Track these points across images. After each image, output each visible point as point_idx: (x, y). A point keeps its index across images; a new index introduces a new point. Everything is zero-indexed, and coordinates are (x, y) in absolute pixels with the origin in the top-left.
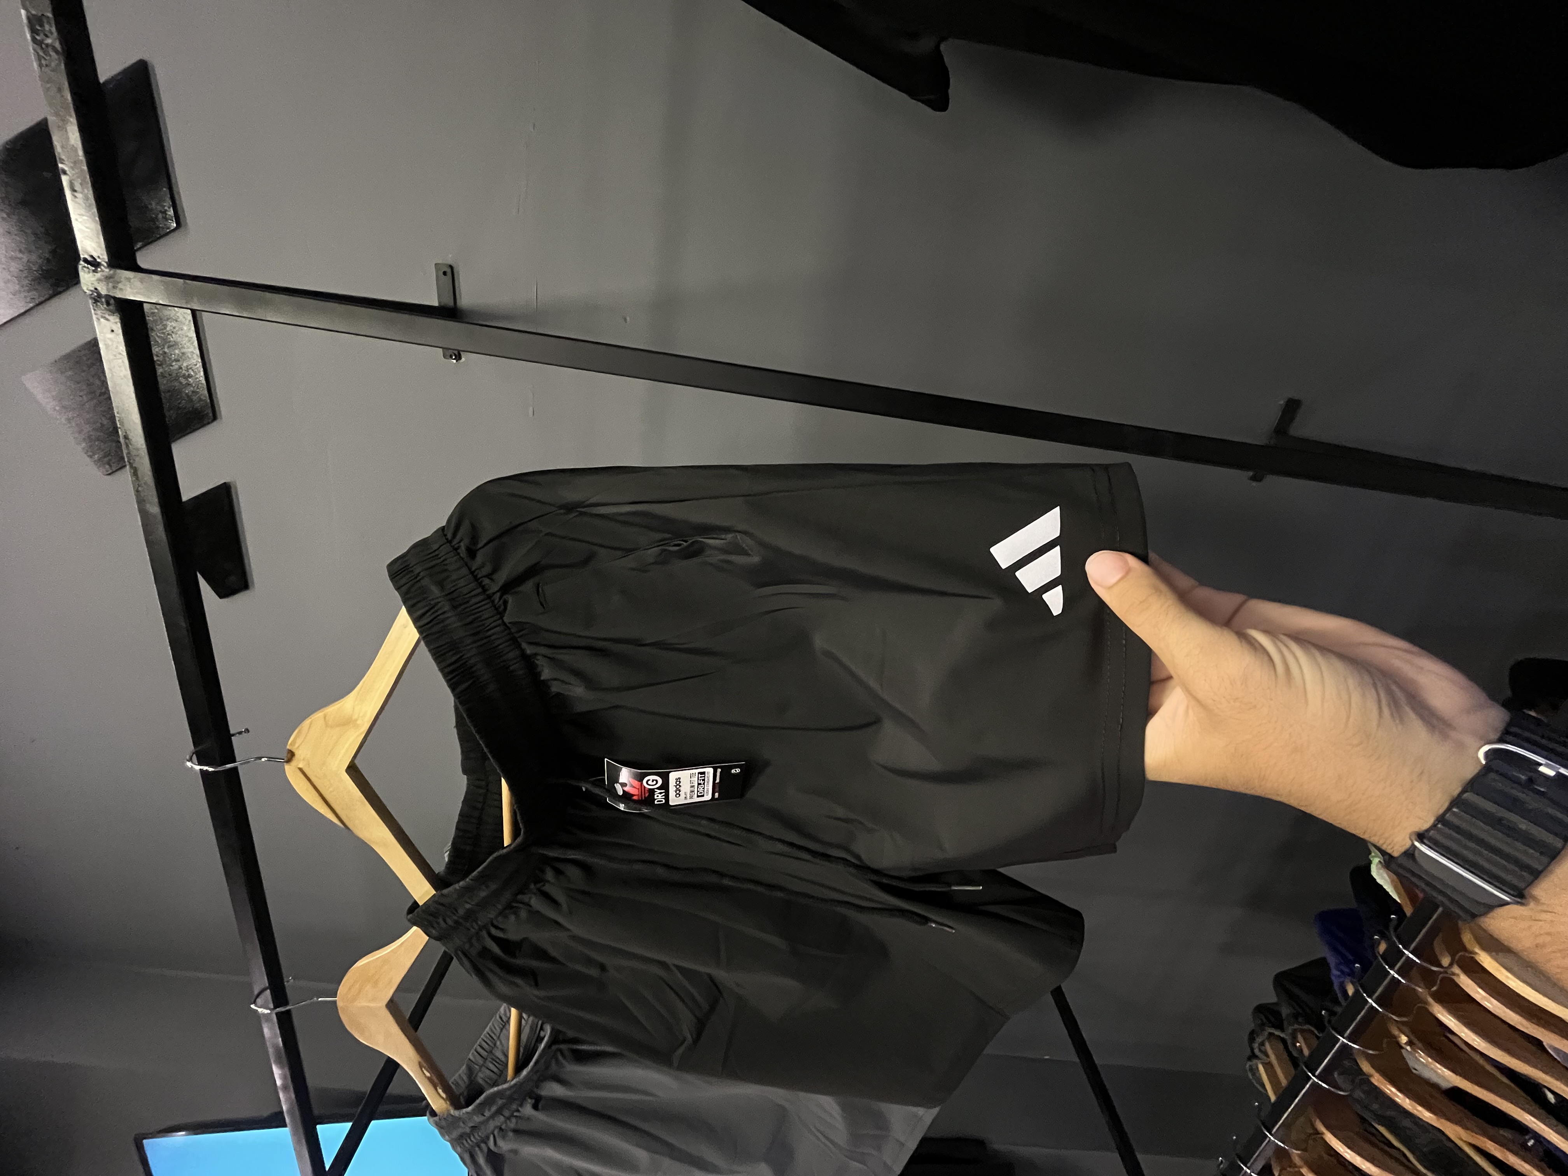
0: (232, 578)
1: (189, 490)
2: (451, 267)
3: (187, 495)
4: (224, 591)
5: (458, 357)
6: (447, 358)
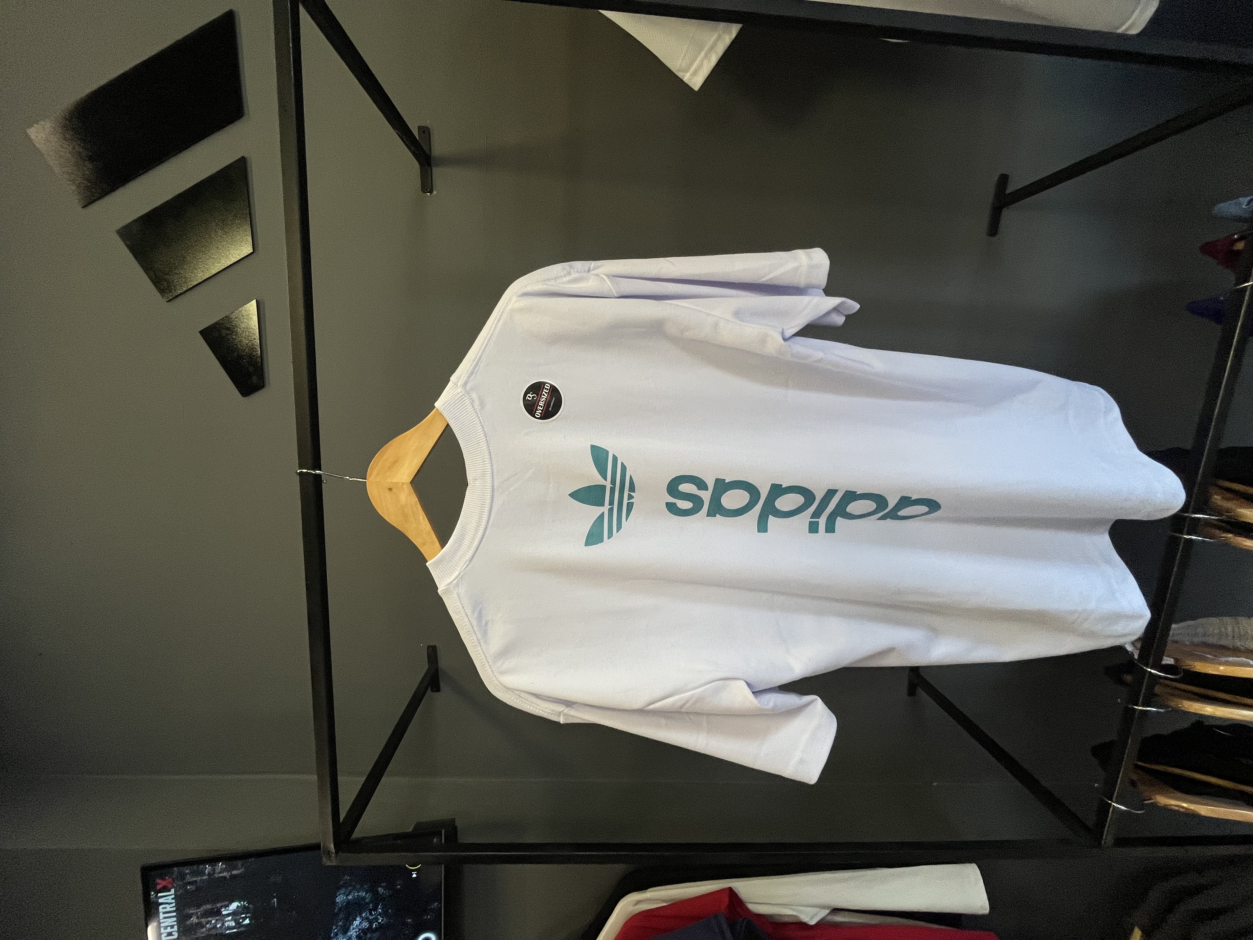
4: (246, 391)
5: (431, 192)
6: (424, 192)
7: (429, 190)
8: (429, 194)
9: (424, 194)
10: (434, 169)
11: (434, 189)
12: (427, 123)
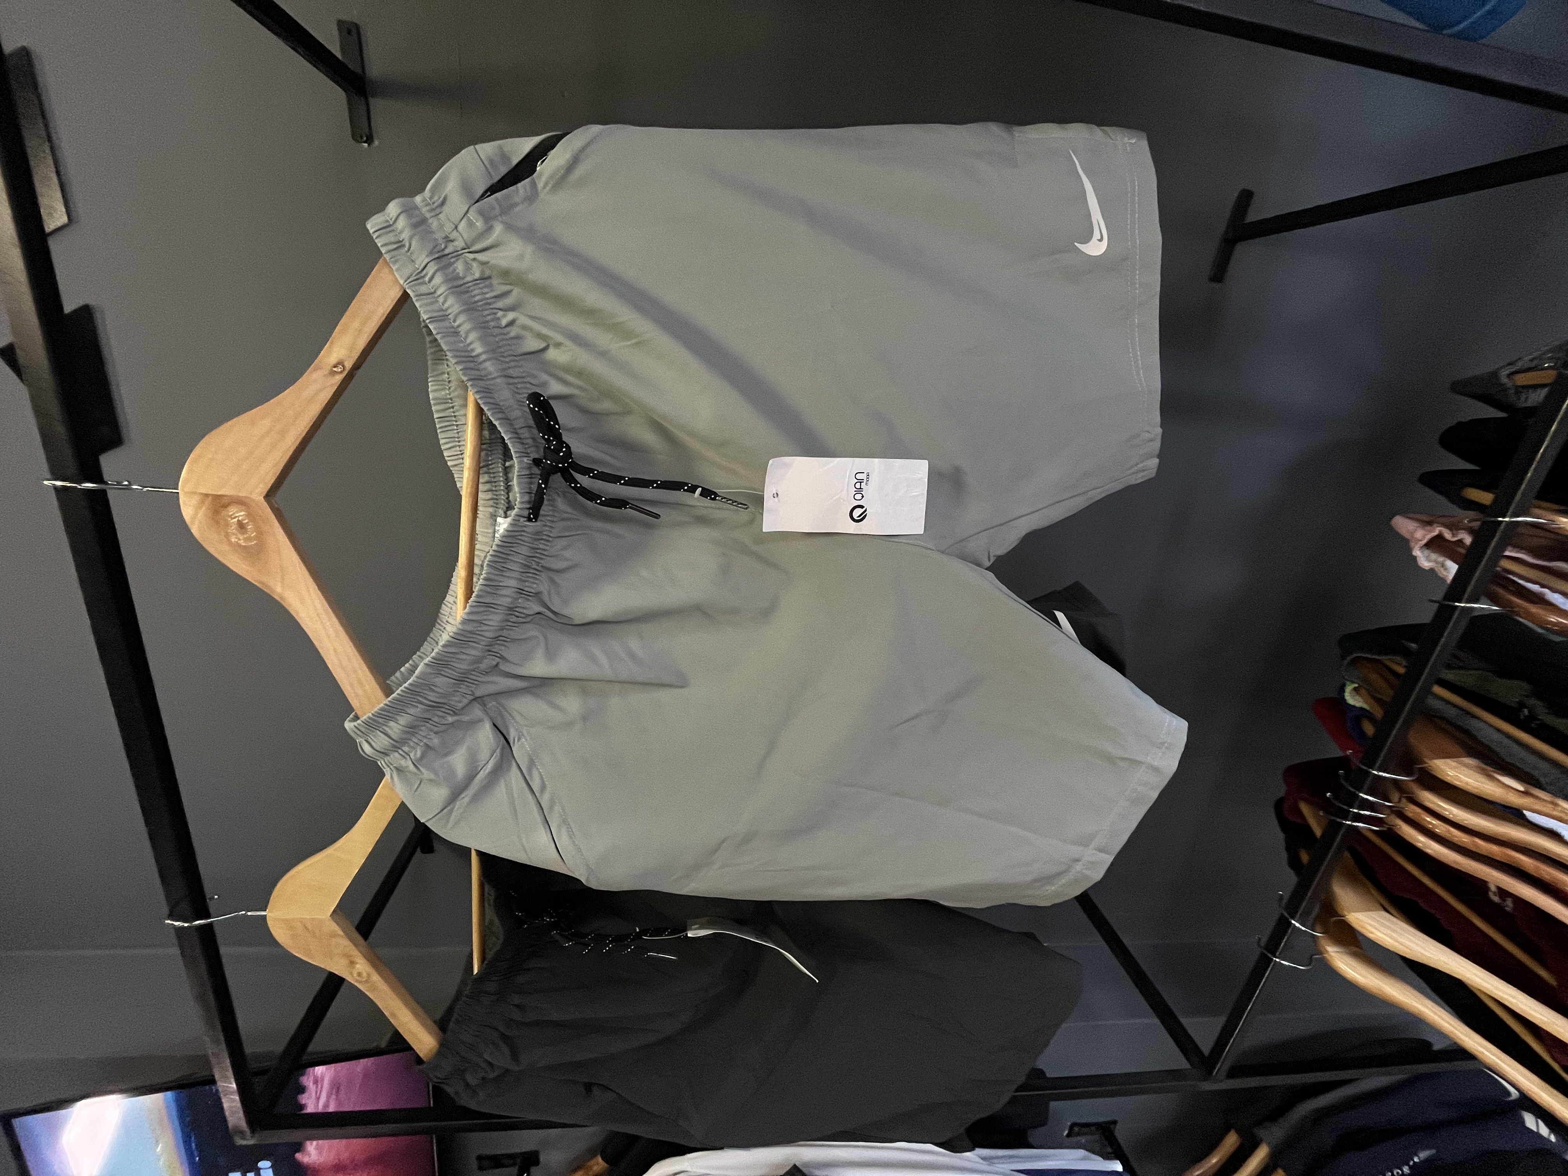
0: (101, 430)
2: (357, 27)
5: (370, 140)
6: (357, 141)
7: (365, 138)
8: (366, 145)
9: (358, 144)
10: (372, 101)
11: (375, 135)
12: (353, 17)
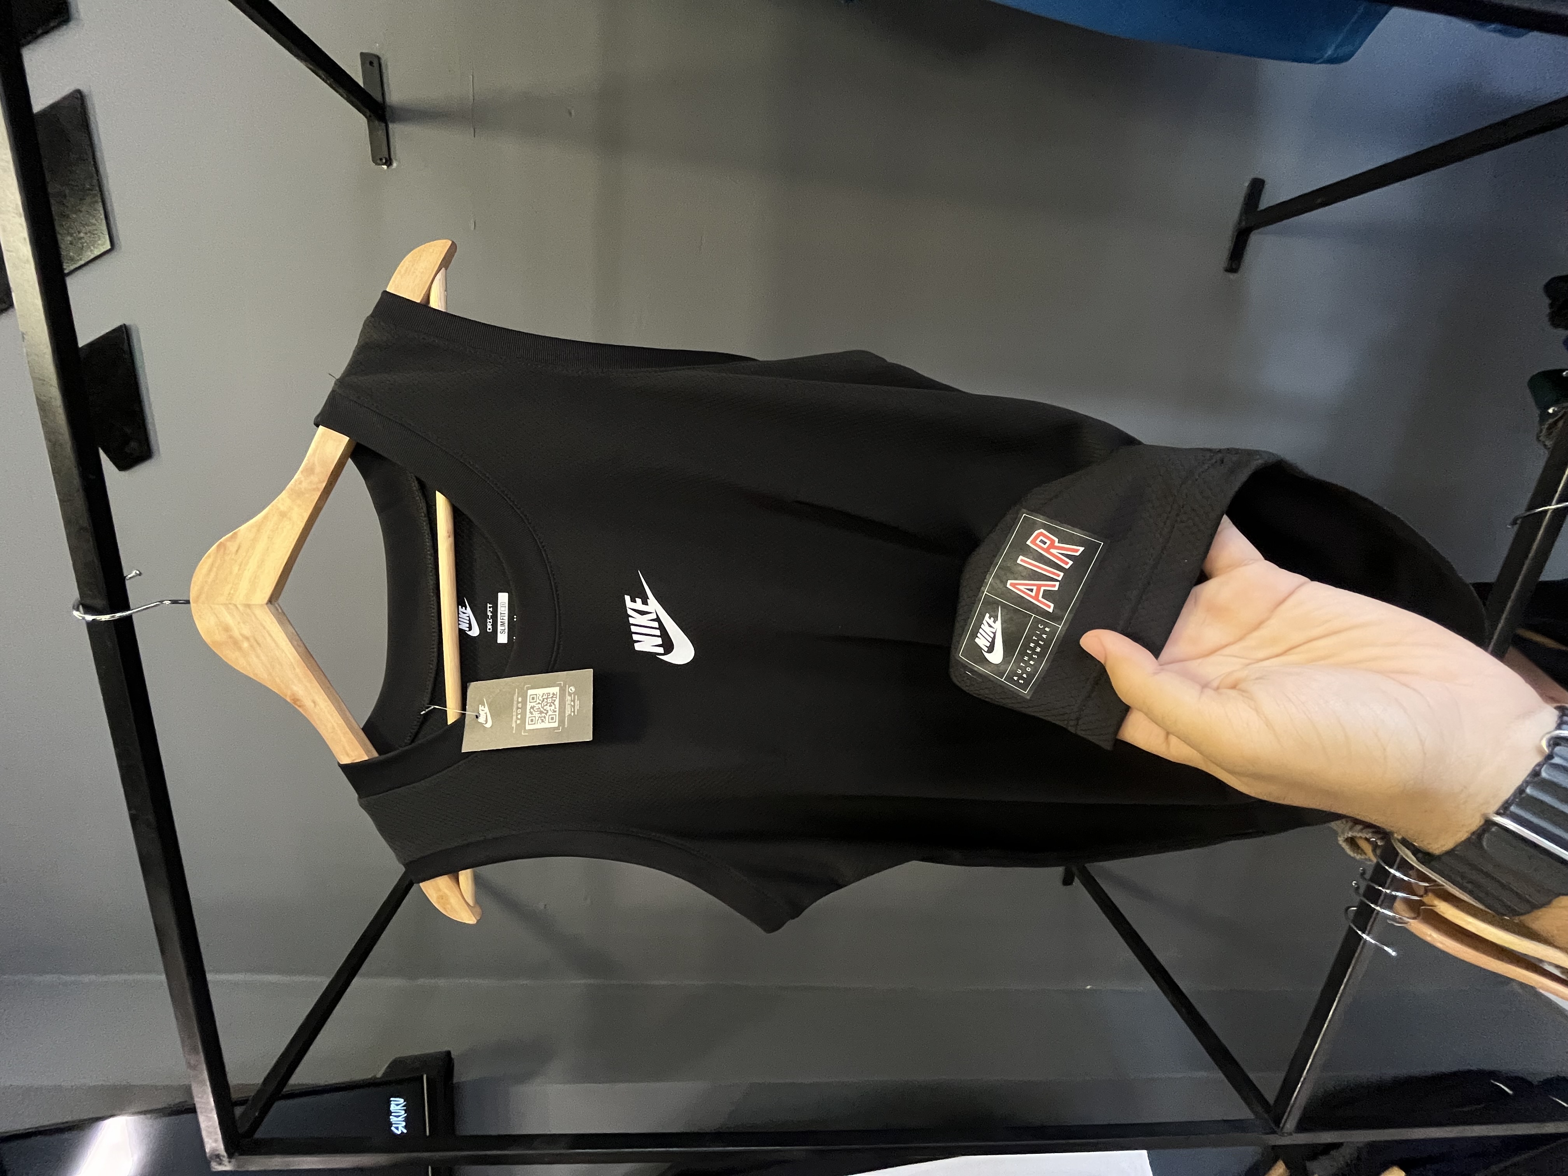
0: (133, 444)
1: (85, 336)
2: (379, 58)
3: (83, 340)
4: (125, 463)
5: (389, 162)
6: (377, 164)
7: (384, 161)
8: (385, 167)
9: (377, 166)
10: (391, 126)
11: (393, 158)
12: (375, 49)
